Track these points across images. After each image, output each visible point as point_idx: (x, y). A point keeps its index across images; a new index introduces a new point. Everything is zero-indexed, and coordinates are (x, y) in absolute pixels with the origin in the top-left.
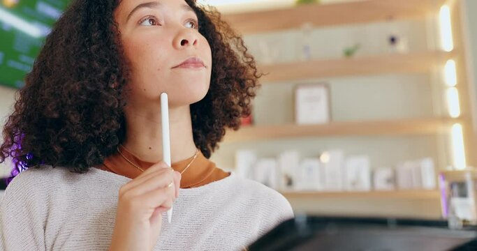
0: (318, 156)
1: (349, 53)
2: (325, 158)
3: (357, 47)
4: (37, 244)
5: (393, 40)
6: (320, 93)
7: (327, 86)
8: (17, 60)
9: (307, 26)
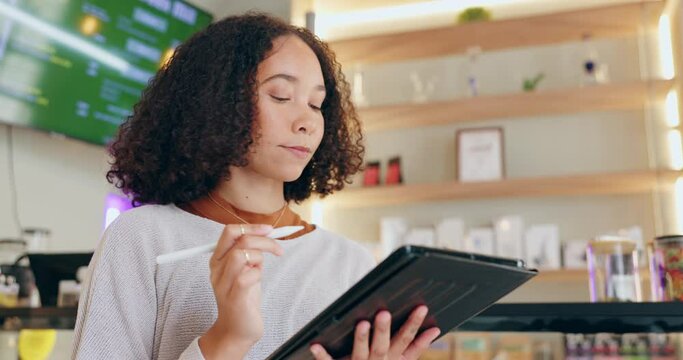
0: (490, 226)
1: (529, 86)
2: (505, 225)
3: (540, 77)
4: (146, 288)
5: (590, 67)
6: (492, 139)
7: (501, 130)
8: (105, 112)
9: (474, 50)
